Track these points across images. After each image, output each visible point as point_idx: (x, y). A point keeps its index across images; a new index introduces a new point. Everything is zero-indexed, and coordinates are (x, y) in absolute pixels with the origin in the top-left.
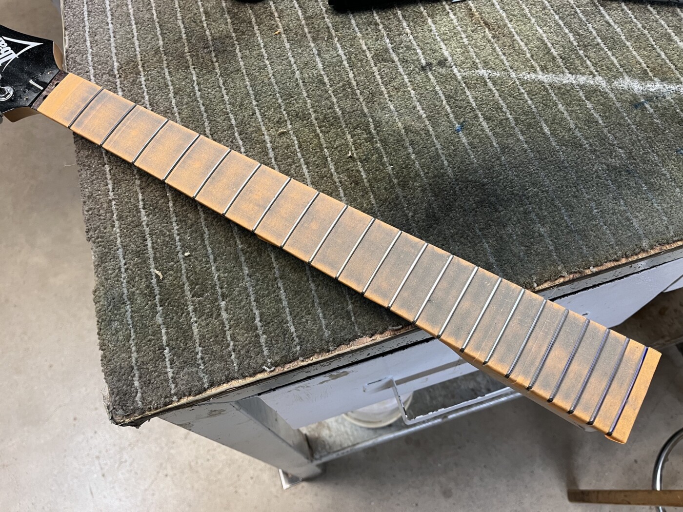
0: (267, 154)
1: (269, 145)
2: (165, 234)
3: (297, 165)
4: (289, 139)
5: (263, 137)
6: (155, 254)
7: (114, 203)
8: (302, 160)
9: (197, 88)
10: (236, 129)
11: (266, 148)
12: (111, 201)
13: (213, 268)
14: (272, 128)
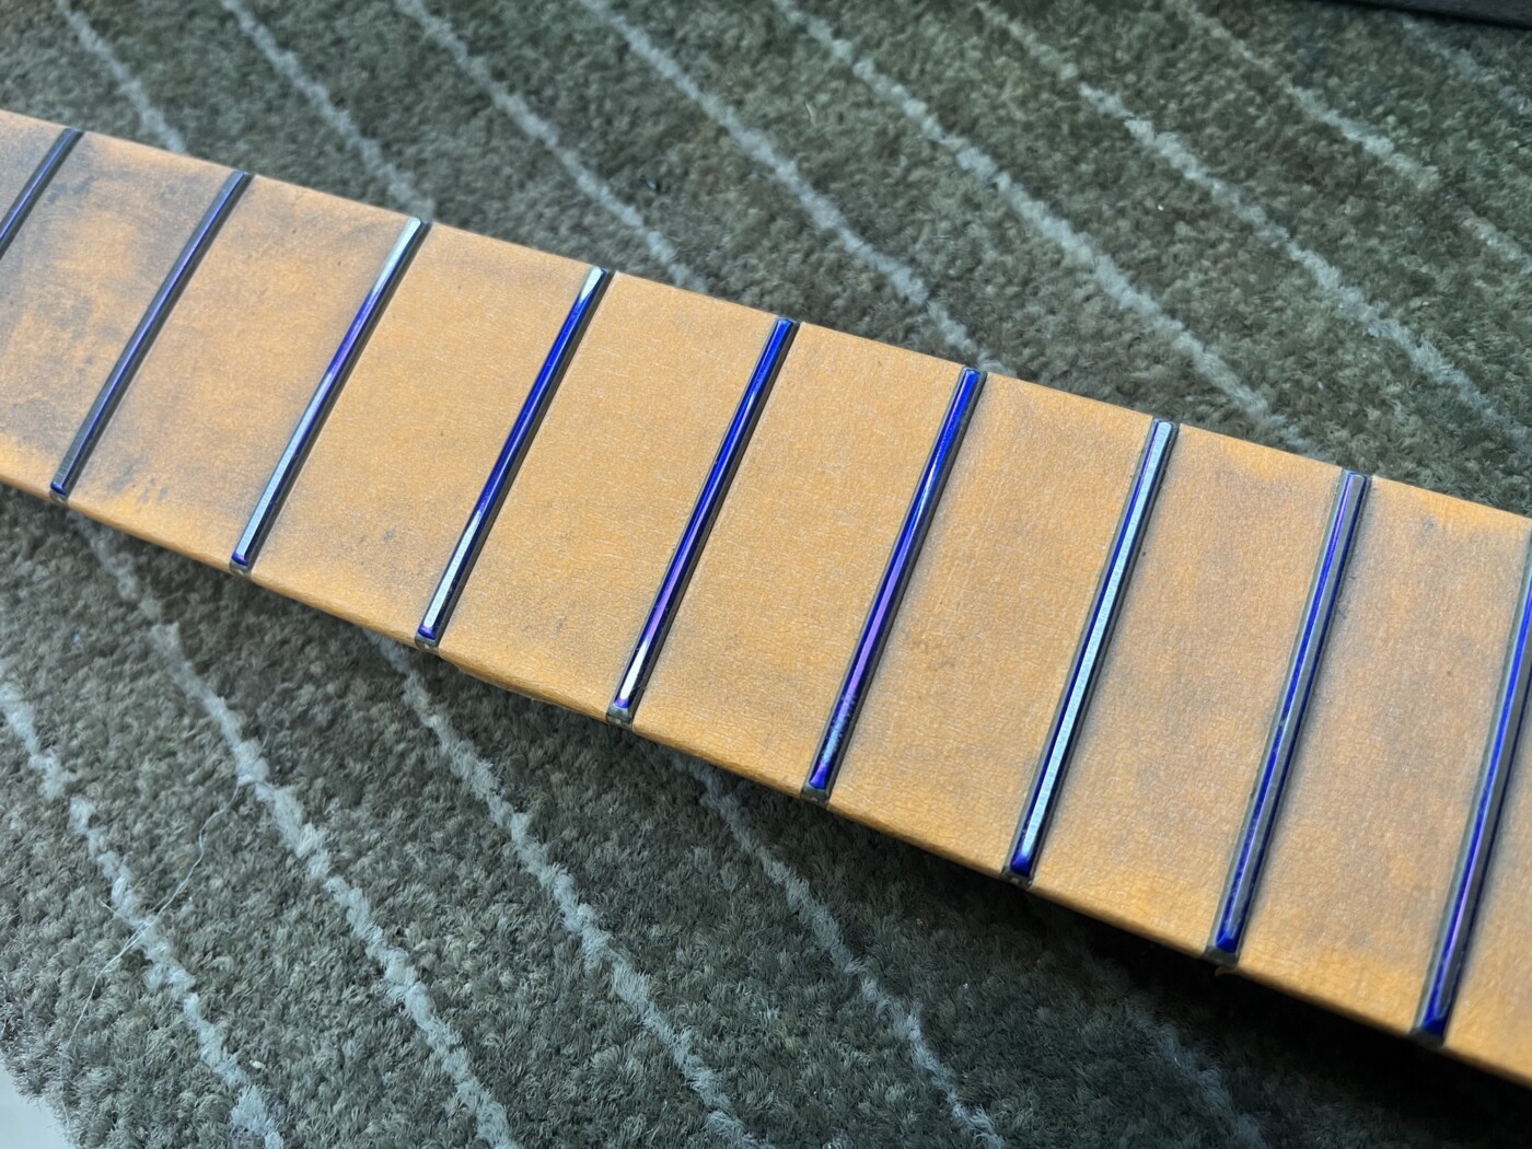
0: (802, 222)
1: (786, 172)
2: (473, 892)
3: (992, 215)
4: (870, 104)
5: (725, 142)
6: (468, 1039)
7: (81, 810)
8: (1004, 181)
9: (265, 40)
10: (569, 158)
11: (777, 189)
12: (60, 805)
13: (869, 987)
14: (749, 86)
